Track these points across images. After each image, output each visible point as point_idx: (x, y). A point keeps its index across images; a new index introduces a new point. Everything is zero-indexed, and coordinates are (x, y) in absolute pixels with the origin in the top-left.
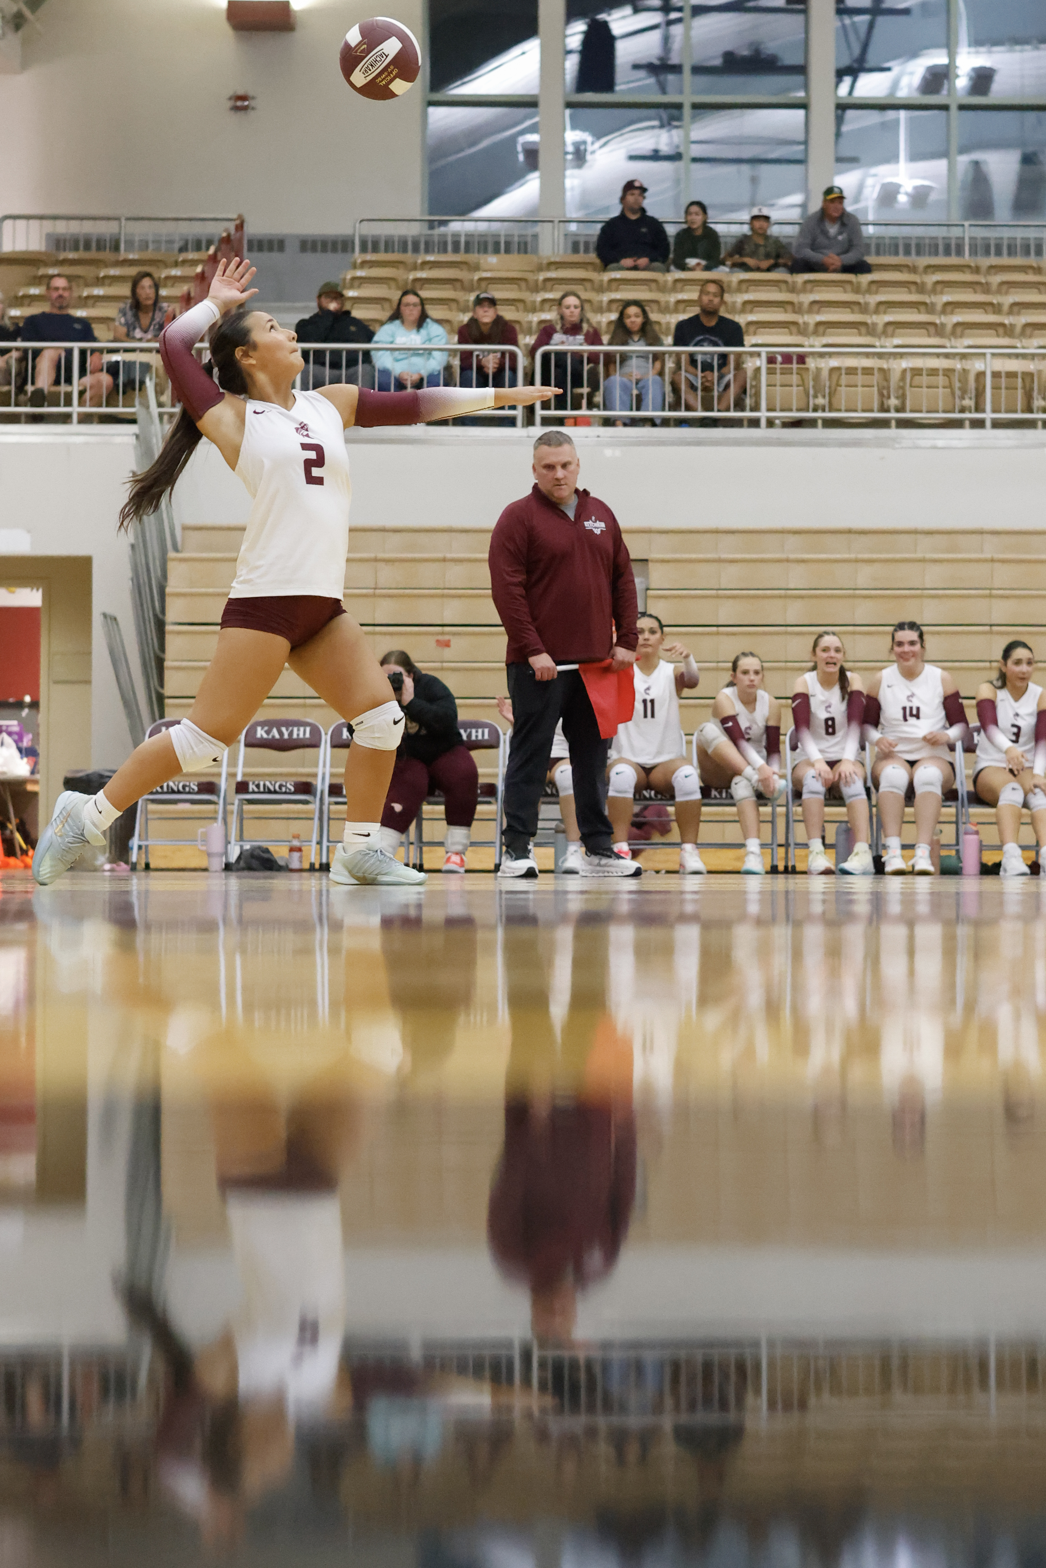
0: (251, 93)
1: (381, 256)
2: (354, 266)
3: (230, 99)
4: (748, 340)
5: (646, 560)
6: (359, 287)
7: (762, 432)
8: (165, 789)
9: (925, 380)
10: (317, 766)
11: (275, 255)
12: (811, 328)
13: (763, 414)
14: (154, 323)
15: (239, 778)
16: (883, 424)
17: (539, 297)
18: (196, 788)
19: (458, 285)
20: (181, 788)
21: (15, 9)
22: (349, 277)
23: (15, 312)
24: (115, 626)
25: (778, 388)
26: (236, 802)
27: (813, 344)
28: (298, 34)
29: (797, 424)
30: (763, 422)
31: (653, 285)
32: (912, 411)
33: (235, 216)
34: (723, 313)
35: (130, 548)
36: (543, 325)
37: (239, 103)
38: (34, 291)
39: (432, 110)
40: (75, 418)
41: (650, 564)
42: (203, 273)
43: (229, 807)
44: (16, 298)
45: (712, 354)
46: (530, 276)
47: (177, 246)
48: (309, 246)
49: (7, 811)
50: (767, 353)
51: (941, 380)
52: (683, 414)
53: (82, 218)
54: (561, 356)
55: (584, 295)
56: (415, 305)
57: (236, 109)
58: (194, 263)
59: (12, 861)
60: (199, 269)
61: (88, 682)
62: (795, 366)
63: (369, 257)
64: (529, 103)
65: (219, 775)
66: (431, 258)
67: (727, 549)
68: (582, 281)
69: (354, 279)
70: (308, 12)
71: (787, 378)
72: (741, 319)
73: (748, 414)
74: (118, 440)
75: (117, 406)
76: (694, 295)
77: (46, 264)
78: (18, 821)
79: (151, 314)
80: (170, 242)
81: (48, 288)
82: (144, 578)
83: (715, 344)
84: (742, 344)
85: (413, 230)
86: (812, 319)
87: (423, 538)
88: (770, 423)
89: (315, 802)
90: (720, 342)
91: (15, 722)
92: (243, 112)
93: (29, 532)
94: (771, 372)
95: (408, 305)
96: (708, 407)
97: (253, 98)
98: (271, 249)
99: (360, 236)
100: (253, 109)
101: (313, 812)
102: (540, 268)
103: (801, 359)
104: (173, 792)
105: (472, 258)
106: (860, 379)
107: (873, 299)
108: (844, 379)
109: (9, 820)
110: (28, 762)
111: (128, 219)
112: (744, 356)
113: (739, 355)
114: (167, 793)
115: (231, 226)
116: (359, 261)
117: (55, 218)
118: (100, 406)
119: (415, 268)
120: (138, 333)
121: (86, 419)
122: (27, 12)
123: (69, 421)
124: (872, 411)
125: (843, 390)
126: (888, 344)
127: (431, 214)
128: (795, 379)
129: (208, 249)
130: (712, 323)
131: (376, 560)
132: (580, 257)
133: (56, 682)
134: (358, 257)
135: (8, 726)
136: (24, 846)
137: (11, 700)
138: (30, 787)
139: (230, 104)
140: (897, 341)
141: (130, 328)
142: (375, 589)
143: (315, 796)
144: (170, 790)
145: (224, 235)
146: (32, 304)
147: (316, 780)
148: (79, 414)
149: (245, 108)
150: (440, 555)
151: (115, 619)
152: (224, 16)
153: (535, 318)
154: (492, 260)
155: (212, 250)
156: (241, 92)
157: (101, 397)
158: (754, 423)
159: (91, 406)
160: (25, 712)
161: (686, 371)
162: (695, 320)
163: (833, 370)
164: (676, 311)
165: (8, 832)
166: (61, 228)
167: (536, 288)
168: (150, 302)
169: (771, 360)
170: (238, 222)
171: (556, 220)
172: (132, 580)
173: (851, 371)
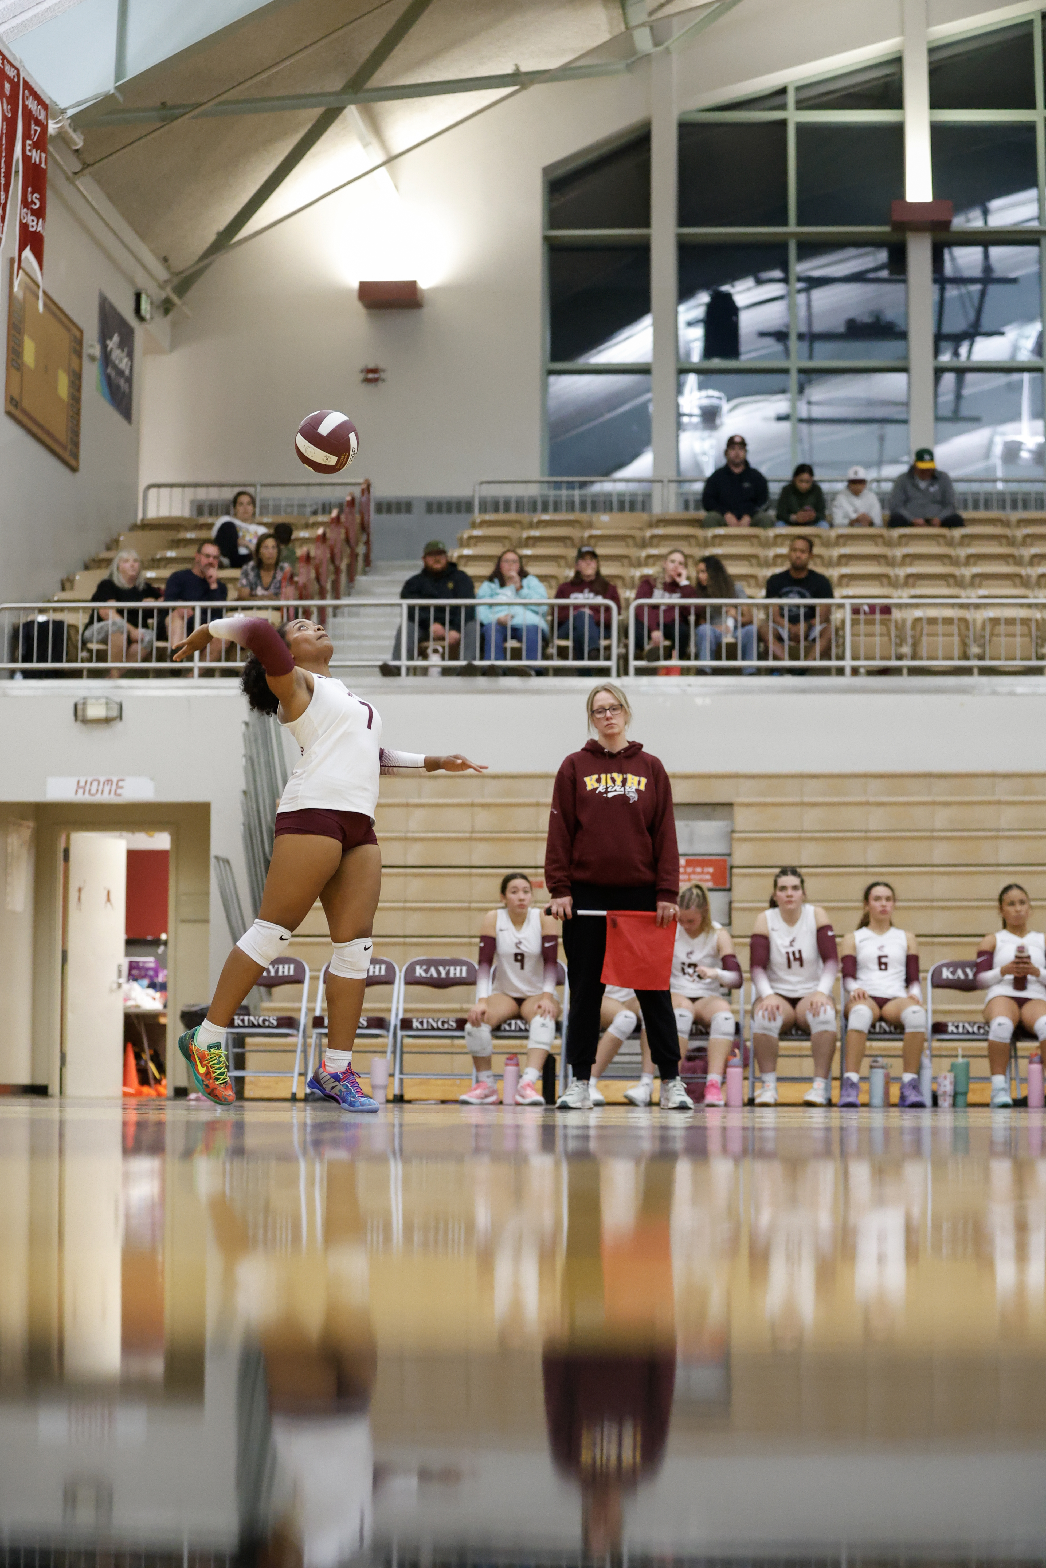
0: (381, 365)
1: (501, 516)
2: (473, 525)
3: (362, 371)
4: (837, 592)
5: (731, 805)
6: (475, 545)
7: (847, 680)
8: (246, 1023)
9: (1002, 628)
10: (391, 1001)
11: (403, 517)
12: (902, 580)
13: (848, 663)
14: (276, 581)
15: (318, 1013)
16: (966, 671)
17: (644, 553)
18: (275, 1023)
19: (569, 542)
20: (261, 1022)
21: (163, 295)
22: (466, 536)
23: (150, 574)
24: (227, 868)
25: (862, 638)
26: (314, 1036)
27: (901, 596)
28: (426, 310)
29: (884, 672)
30: (848, 671)
31: (755, 541)
32: (992, 659)
33: (361, 480)
34: (811, 566)
35: (241, 795)
36: (644, 579)
37: (371, 376)
38: (171, 554)
39: (553, 379)
40: (196, 672)
41: (736, 809)
42: (324, 534)
43: (309, 1040)
44: (153, 560)
45: (798, 606)
46: (637, 533)
47: (309, 510)
48: (435, 507)
49: (142, 1043)
50: (852, 605)
51: (1018, 629)
52: (771, 663)
53: (208, 486)
54: (655, 608)
55: (687, 551)
56: (514, 561)
57: (367, 381)
58: (316, 525)
59: (145, 1089)
60: (320, 531)
61: (207, 921)
62: (878, 616)
63: (488, 517)
64: (643, 370)
65: (299, 1010)
66: (546, 517)
67: (812, 792)
68: (686, 537)
69: (471, 538)
70: (435, 290)
71: (870, 629)
72: (833, 573)
73: (833, 663)
74: (224, 692)
75: (235, 661)
76: (784, 550)
77: (186, 529)
78: (152, 1052)
79: (272, 573)
80: (302, 506)
81: (199, 551)
82: (255, 822)
83: (803, 596)
84: (830, 595)
85: (533, 491)
86: (902, 572)
87: (522, 784)
88: (855, 671)
89: (388, 1036)
90: (807, 594)
91: (151, 959)
92: (373, 384)
93: (152, 779)
94: (855, 623)
95: (507, 561)
96: (794, 656)
97: (384, 371)
98: (399, 511)
99: (480, 498)
100: (383, 380)
101: (386, 1045)
102: (651, 525)
103: (886, 610)
104: (254, 1026)
105: (584, 517)
106: (940, 628)
107: (963, 552)
108: (926, 629)
109: (143, 1051)
110: (161, 996)
111: (263, 485)
112: (833, 609)
113: (828, 607)
114: (248, 1027)
115: (357, 491)
116: (478, 520)
117: (196, 485)
118: (219, 660)
119: (531, 526)
120: (260, 591)
121: (207, 673)
122: (175, 299)
123: (190, 675)
124: (952, 659)
125: (925, 639)
126: (971, 596)
127: (551, 475)
128: (878, 628)
129: (330, 512)
130: (803, 575)
131: (473, 805)
132: (693, 514)
133: (184, 921)
134: (478, 517)
135: (144, 962)
136: (157, 1075)
137: (149, 938)
138: (162, 1020)
139: (362, 376)
140: (982, 592)
141: (253, 587)
142: (472, 832)
143: (388, 1030)
144: (251, 1025)
145: (349, 498)
146: (168, 566)
147: (390, 1016)
148: (200, 669)
149: (375, 380)
150: (533, 800)
151: (228, 862)
152: (355, 295)
153: (638, 573)
154: (605, 518)
155: (334, 513)
156: (371, 366)
157: (220, 652)
158: (840, 671)
159: (212, 661)
160: (161, 949)
161: (774, 622)
162: (786, 574)
163: (918, 620)
164: (774, 564)
165: (142, 1063)
166: (202, 494)
167: (644, 545)
168: (273, 561)
169: (856, 611)
170: (364, 486)
171: (665, 480)
172: (244, 824)
173: (932, 621)
